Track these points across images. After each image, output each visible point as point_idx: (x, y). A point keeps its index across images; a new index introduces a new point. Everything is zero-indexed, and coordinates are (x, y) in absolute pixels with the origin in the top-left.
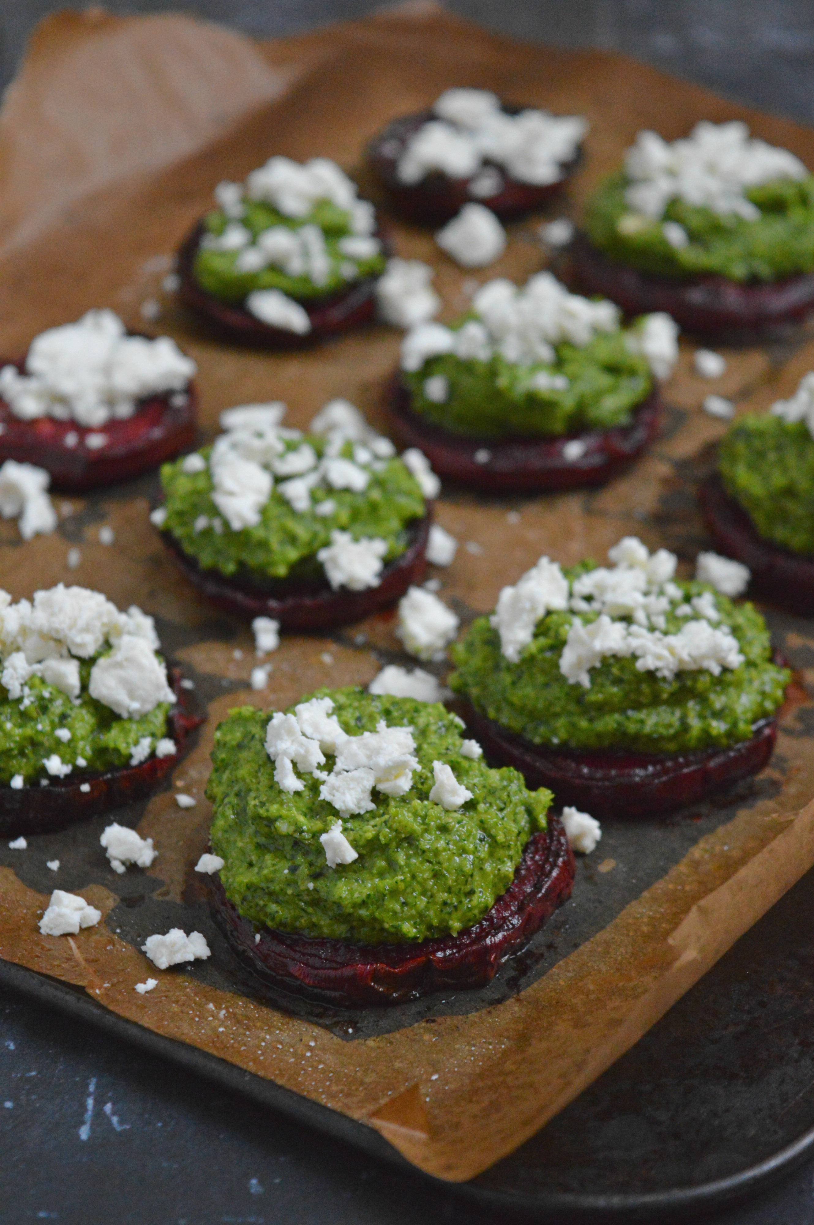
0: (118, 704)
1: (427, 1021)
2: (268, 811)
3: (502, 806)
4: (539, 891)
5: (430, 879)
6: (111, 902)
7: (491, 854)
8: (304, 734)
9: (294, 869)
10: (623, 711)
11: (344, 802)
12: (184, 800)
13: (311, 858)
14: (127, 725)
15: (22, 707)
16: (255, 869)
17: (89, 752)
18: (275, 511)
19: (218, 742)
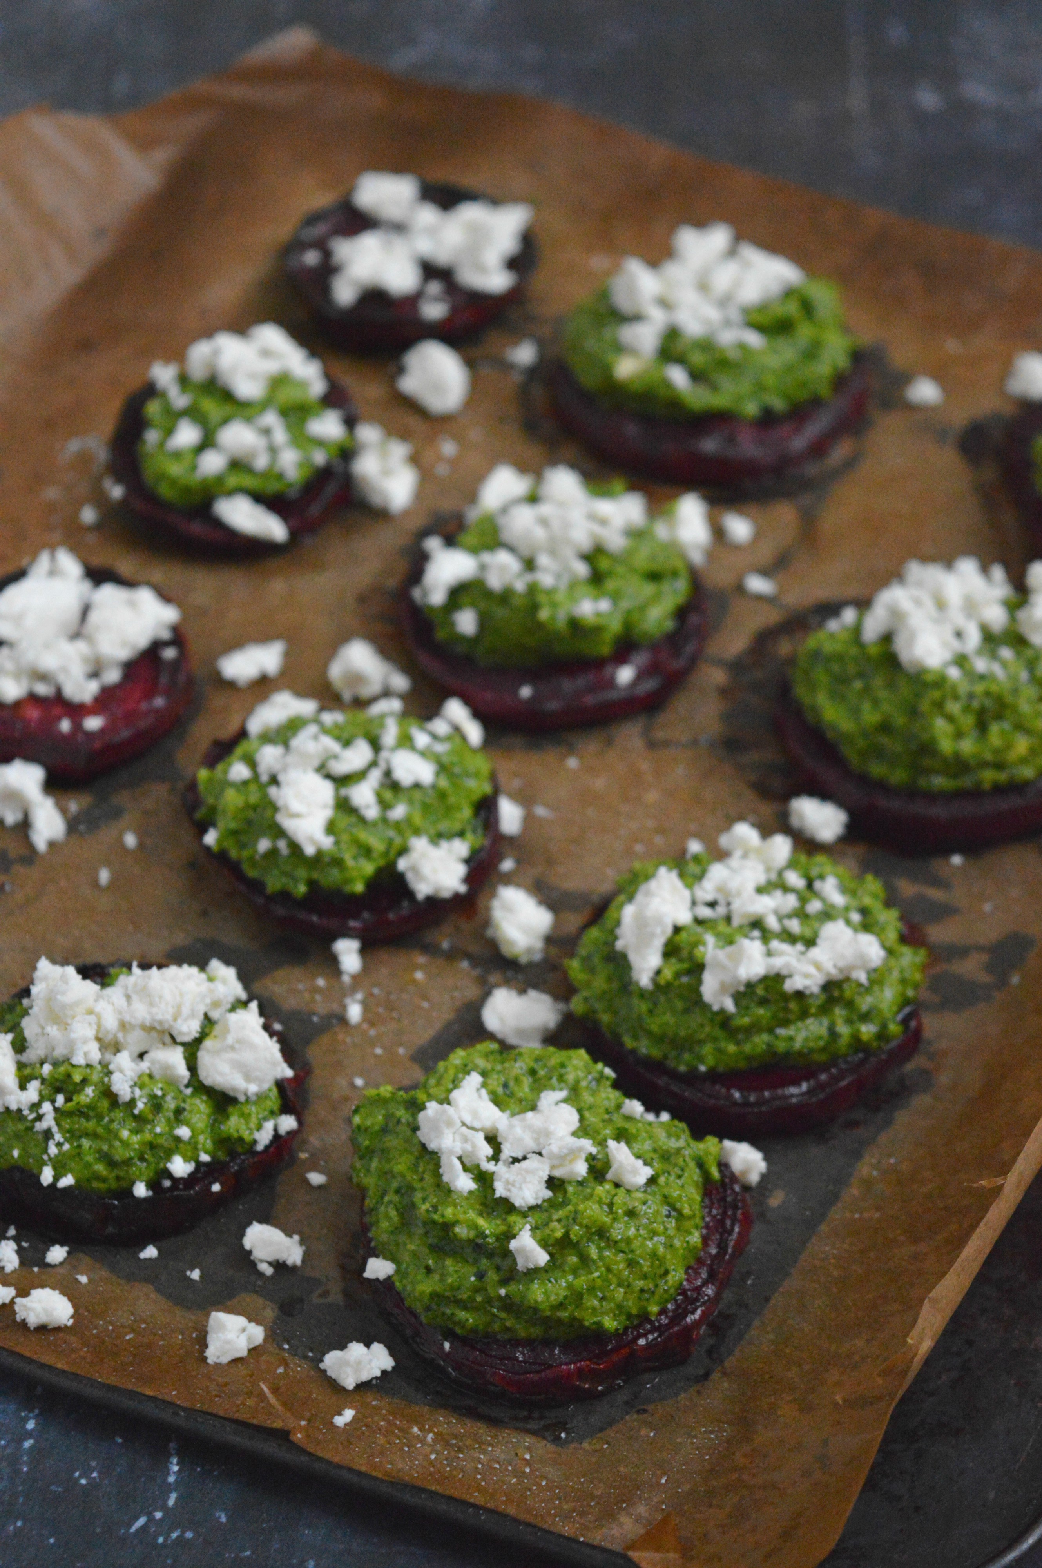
0: (234, 1089)
1: (638, 1412)
2: (443, 1216)
3: (680, 1173)
4: (725, 1253)
5: (625, 1270)
6: (270, 1313)
7: (678, 1228)
8: (464, 1124)
9: (480, 1276)
10: (771, 1031)
11: (523, 1198)
12: (316, 1178)
13: (497, 1260)
14: (246, 1109)
15: (136, 1112)
16: (436, 1277)
17: (209, 1144)
18: (344, 821)
19: (359, 1127)
